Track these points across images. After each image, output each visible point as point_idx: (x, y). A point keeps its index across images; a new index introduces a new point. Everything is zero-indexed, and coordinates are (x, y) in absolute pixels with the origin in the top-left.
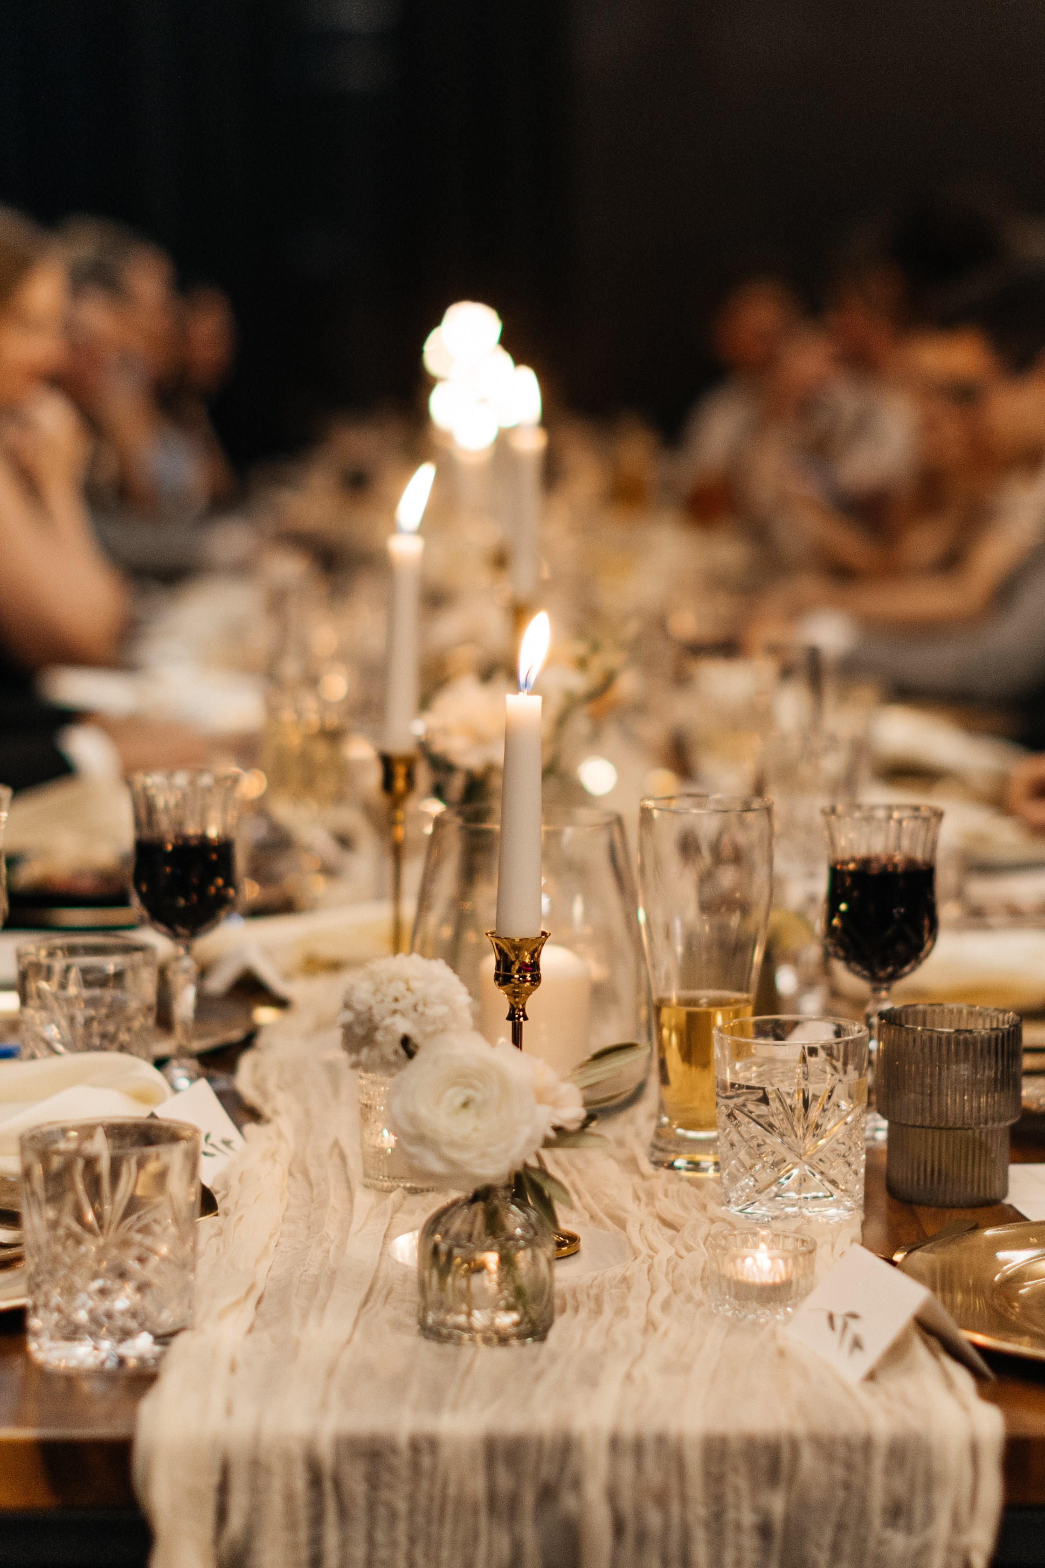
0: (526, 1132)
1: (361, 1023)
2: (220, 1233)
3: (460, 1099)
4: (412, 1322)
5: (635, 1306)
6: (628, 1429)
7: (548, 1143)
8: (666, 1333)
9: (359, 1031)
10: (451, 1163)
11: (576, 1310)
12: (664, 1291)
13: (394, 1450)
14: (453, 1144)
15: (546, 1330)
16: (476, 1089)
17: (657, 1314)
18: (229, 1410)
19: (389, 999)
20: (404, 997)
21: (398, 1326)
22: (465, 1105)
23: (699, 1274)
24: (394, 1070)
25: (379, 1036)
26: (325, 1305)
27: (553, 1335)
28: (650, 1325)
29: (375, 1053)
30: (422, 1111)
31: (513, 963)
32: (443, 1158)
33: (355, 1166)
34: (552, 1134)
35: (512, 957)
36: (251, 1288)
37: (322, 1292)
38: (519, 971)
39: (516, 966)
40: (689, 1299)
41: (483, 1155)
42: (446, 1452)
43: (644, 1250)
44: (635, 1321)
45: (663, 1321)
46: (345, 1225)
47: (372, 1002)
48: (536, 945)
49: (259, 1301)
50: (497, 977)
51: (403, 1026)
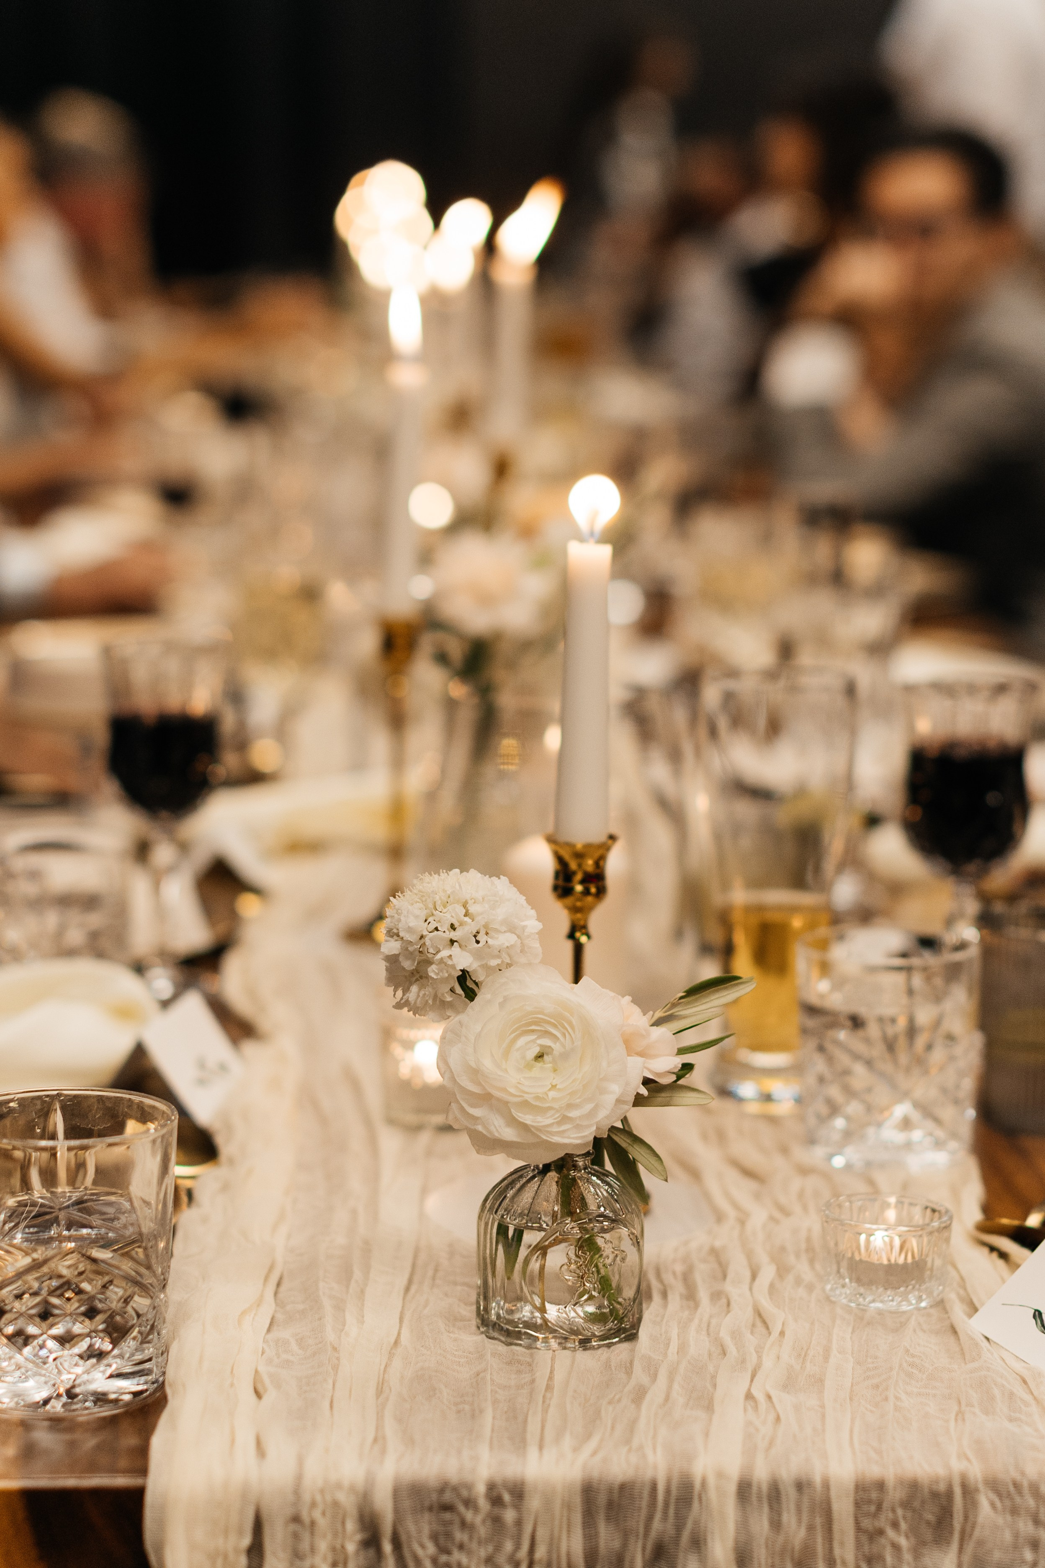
0: (615, 1090)
1: (410, 955)
2: (225, 1187)
3: (536, 1050)
4: (469, 1312)
5: (736, 1290)
6: (761, 1474)
7: (639, 1101)
8: (782, 1333)
9: (408, 965)
10: (525, 1128)
11: (664, 1295)
12: (768, 1273)
13: (469, 1503)
14: (525, 1105)
15: (636, 1325)
16: (555, 1038)
17: (766, 1303)
18: (260, 1450)
19: (446, 927)
20: (462, 924)
21: (453, 1319)
22: (540, 1056)
23: (803, 1246)
24: (449, 1013)
25: (432, 971)
26: (362, 1292)
27: (643, 1332)
28: (761, 1319)
29: (428, 991)
30: (487, 1064)
31: (574, 873)
32: (513, 1121)
33: (374, 1098)
34: (644, 1091)
35: (573, 865)
36: (271, 1268)
37: (357, 1274)
38: (582, 882)
39: (579, 877)
40: (798, 1281)
41: (565, 1119)
42: (534, 1503)
43: (731, 1213)
44: (742, 1314)
45: (777, 1316)
46: (373, 1178)
47: (424, 929)
48: (601, 852)
49: (279, 1285)
50: (556, 888)
51: (462, 960)
